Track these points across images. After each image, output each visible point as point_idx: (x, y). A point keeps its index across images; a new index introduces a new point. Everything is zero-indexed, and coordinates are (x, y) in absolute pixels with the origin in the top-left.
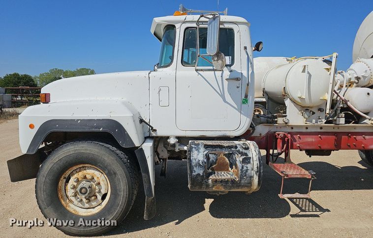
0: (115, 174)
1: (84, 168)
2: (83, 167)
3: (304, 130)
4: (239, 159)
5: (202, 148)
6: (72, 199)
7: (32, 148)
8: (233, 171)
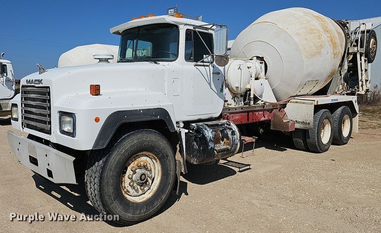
0: (167, 156)
1: (139, 157)
2: (137, 156)
3: (235, 111)
4: (229, 133)
5: (207, 128)
6: (129, 189)
7: (101, 142)
8: (224, 143)
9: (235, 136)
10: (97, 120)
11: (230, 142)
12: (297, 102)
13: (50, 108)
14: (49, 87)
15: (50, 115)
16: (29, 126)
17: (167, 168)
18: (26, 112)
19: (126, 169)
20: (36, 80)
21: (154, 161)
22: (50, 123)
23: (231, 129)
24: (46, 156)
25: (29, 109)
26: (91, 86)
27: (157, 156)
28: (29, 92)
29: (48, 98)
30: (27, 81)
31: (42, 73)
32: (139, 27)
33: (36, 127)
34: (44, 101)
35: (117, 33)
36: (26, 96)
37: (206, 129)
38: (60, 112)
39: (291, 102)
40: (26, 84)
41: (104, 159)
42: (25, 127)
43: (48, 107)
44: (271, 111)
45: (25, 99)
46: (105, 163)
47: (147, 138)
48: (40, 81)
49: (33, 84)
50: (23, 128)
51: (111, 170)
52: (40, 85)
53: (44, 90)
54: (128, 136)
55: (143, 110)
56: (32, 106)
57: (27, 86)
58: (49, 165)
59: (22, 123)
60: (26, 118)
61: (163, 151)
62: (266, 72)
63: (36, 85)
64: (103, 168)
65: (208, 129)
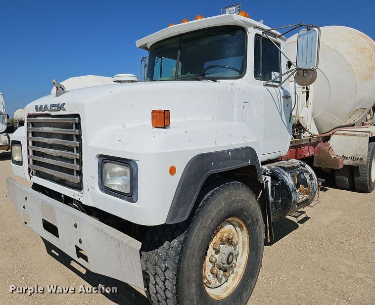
4: (308, 177)
5: (284, 172)
6: (211, 278)
7: (181, 210)
8: (300, 191)
9: (314, 182)
10: (172, 171)
11: (309, 189)
12: (344, 134)
13: (79, 150)
14: (78, 116)
15: (80, 161)
16: (39, 174)
17: (257, 239)
18: (34, 153)
19: (208, 247)
20: (52, 106)
21: (238, 229)
22: (80, 173)
23: (308, 172)
24: (76, 227)
25: (41, 149)
26: (154, 112)
27: (245, 222)
28: (40, 124)
29: (77, 134)
30: (36, 108)
31: (60, 94)
32: (180, 36)
33: (52, 176)
34: (68, 137)
35: (144, 47)
36: (35, 129)
37: (284, 175)
38: (101, 156)
39: (337, 134)
40: (34, 112)
41: (182, 237)
42: (32, 174)
43: (77, 147)
44: (315, 145)
45: (34, 134)
46: (184, 244)
47: (236, 196)
48: (61, 107)
49: (47, 112)
50: (30, 177)
51: (193, 255)
52: (61, 113)
53: (69, 120)
54: (212, 195)
55: (231, 151)
56: (45, 145)
57: (36, 116)
58: (80, 241)
59: (29, 169)
60: (35, 162)
61: (253, 214)
62: (307, 99)
63: (53, 113)
64: (181, 253)
65: (286, 174)
